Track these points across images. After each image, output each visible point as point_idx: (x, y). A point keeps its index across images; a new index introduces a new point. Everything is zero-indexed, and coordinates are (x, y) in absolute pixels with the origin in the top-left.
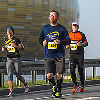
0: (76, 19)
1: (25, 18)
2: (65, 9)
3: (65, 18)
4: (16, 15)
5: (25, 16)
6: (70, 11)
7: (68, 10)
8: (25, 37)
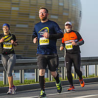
0: (78, 17)
1: (28, 17)
2: (68, 8)
3: (68, 16)
4: (19, 14)
5: (29, 14)
6: (72, 10)
7: (70, 9)
8: (28, 36)
